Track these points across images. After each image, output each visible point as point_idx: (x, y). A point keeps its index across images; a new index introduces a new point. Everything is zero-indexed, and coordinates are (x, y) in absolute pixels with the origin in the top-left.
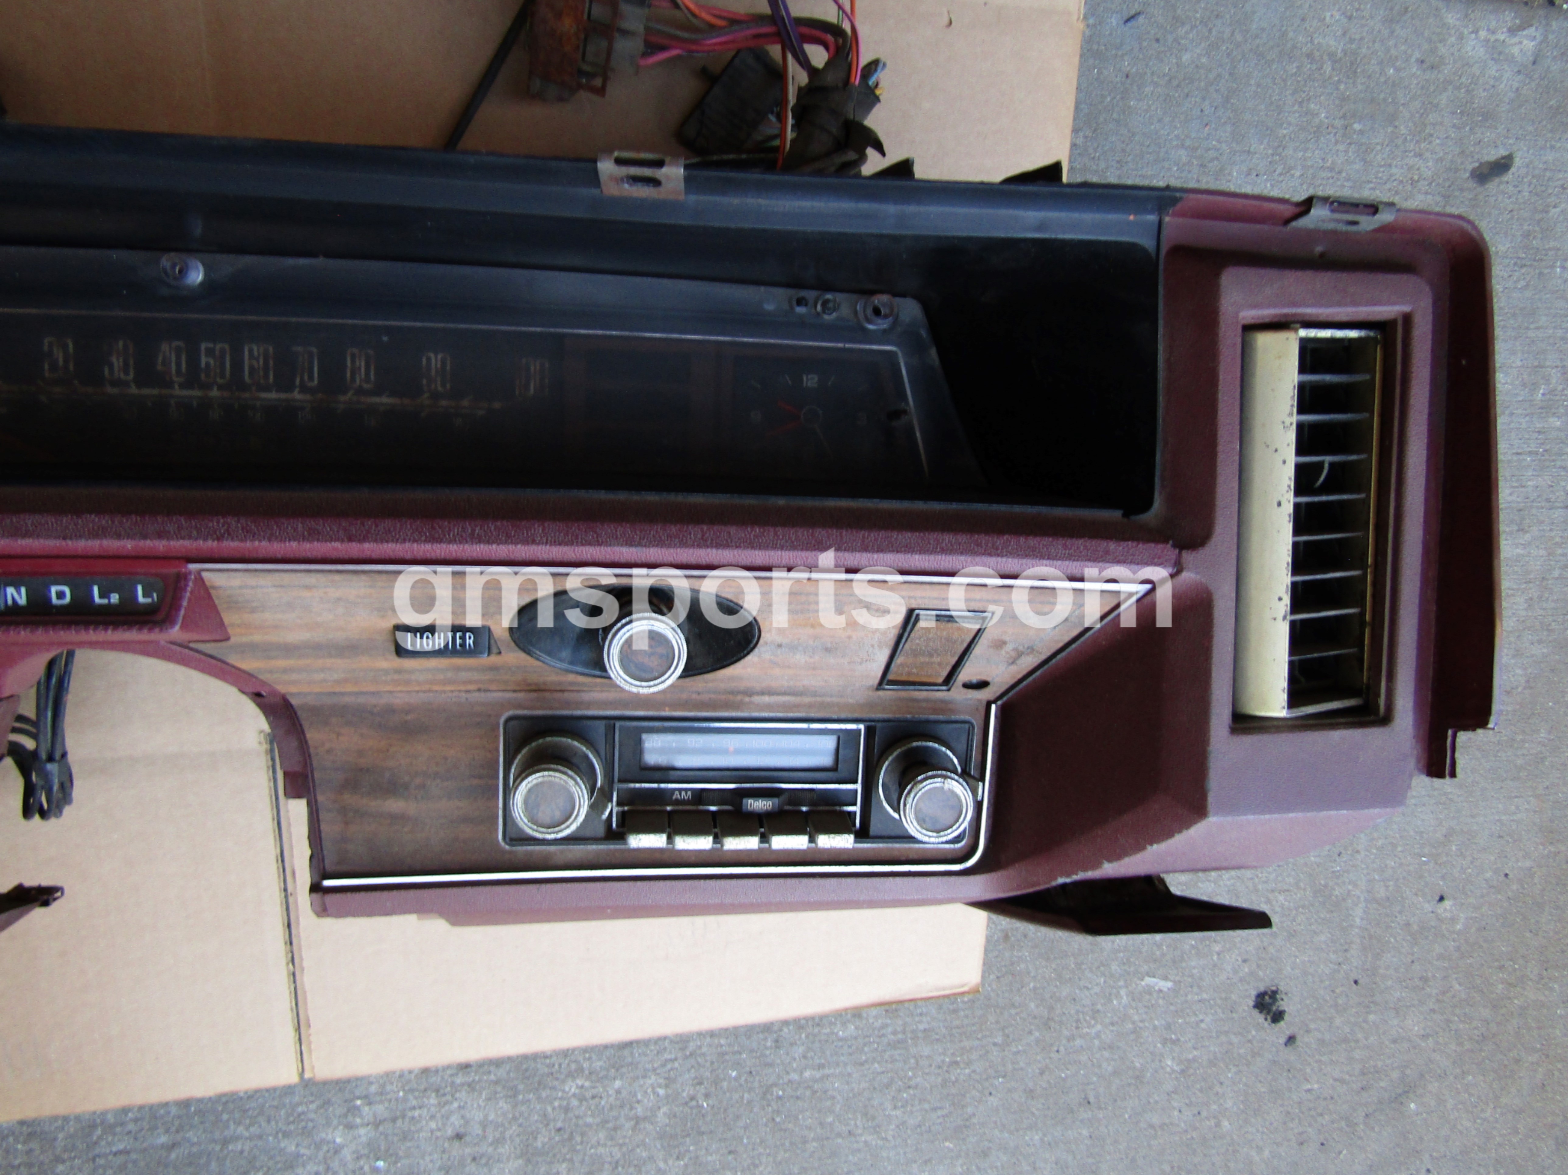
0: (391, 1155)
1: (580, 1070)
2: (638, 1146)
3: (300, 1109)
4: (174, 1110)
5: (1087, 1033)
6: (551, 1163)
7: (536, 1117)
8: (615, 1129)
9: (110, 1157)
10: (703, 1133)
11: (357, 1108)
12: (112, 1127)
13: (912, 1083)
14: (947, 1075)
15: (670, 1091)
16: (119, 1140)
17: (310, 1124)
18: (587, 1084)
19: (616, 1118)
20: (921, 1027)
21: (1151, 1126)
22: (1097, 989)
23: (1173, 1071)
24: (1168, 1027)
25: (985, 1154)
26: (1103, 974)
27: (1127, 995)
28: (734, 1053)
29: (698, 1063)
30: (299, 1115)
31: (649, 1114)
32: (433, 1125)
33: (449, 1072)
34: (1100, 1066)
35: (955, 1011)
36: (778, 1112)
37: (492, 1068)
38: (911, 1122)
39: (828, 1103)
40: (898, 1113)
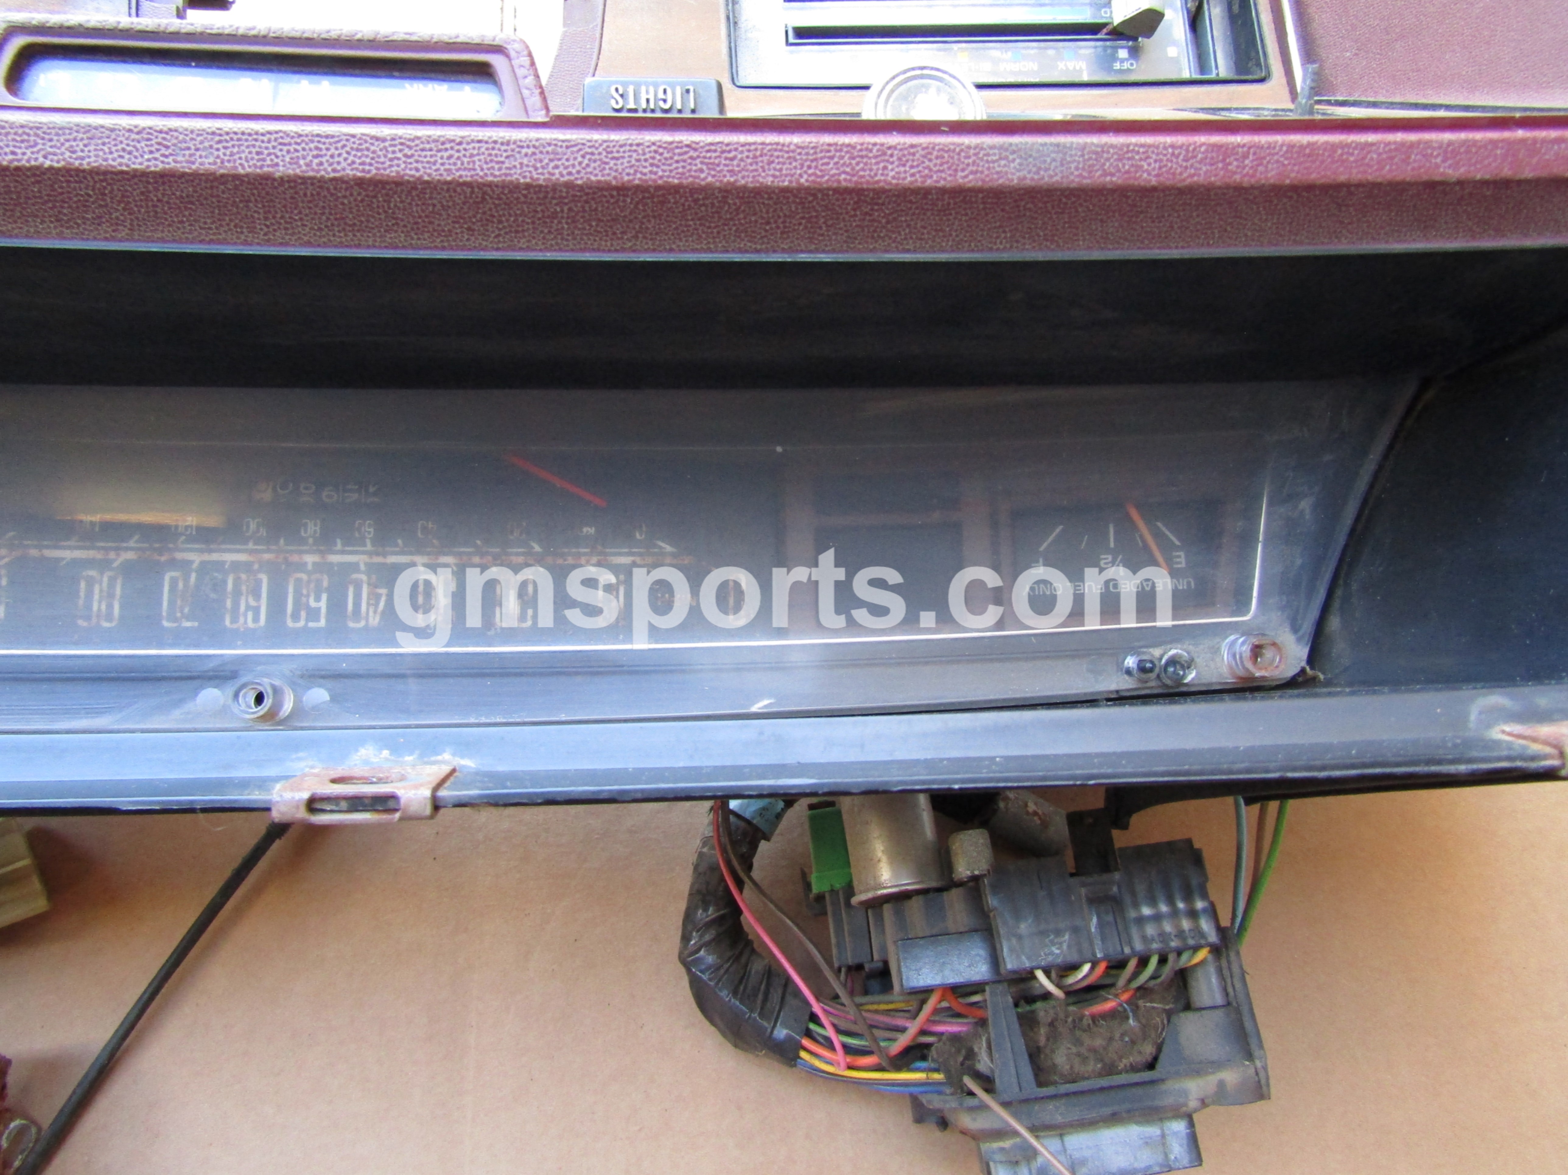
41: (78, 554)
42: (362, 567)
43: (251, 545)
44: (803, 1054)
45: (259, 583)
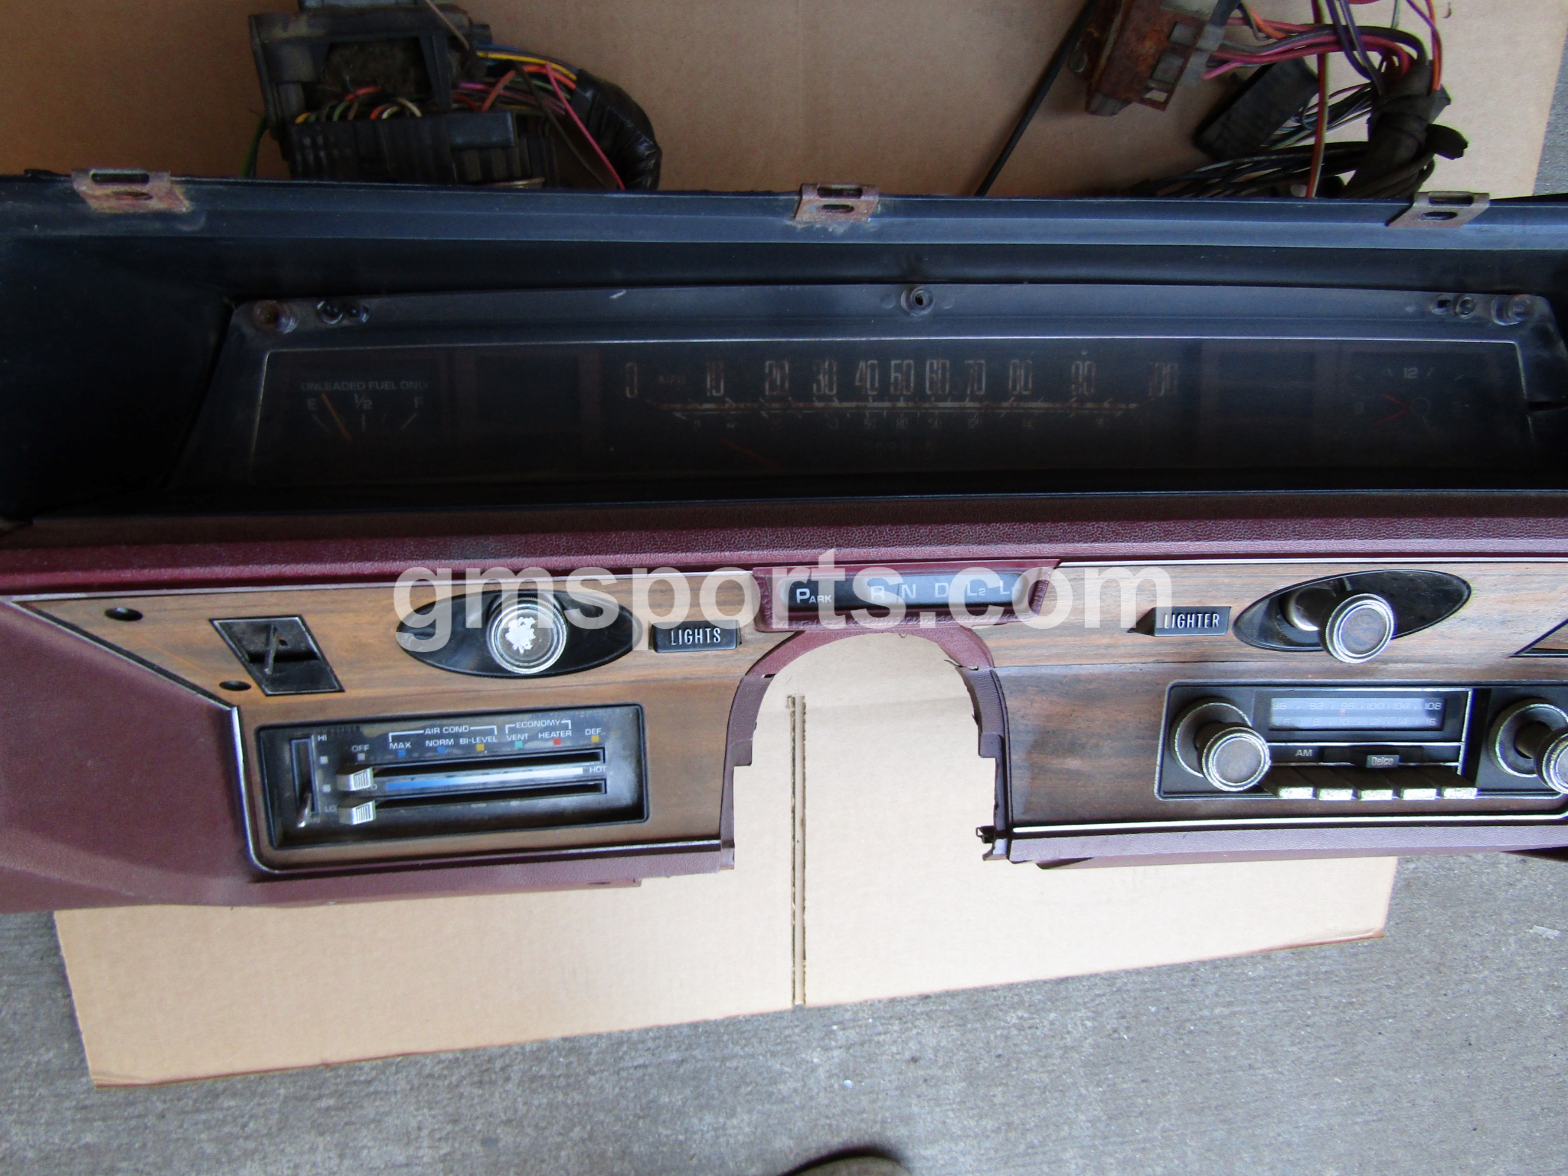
0: (857, 1075)
1: (1022, 1002)
2: (1064, 1073)
3: (787, 1032)
4: (686, 1031)
5: (1476, 979)
6: (989, 1086)
7: (981, 1044)
8: (1046, 1057)
9: (631, 1071)
10: (1121, 1063)
11: (833, 1032)
12: (635, 1044)
13: (1310, 1021)
14: (1342, 1015)
15: (1096, 1024)
16: (640, 1056)
17: (794, 1046)
18: (1026, 1015)
19: (1048, 1047)
20: (1323, 969)
21: (1526, 1068)
22: (1487, 937)
23: (1553, 1016)
24: (1551, 974)
25: (1370, 1090)
26: (1495, 922)
27: (1516, 943)
28: (1155, 990)
29: (1123, 999)
30: (786, 1037)
31: (1076, 1044)
32: (894, 1049)
33: (912, 1002)
34: (1483, 1010)
35: (1355, 955)
36: (1188, 1045)
37: (948, 1000)
38: (1306, 1058)
39: (1234, 1038)
40: (1295, 1049)
41: (1034, 405)
42: (870, 399)
43: (936, 412)
44: (574, 77)
45: (931, 388)
